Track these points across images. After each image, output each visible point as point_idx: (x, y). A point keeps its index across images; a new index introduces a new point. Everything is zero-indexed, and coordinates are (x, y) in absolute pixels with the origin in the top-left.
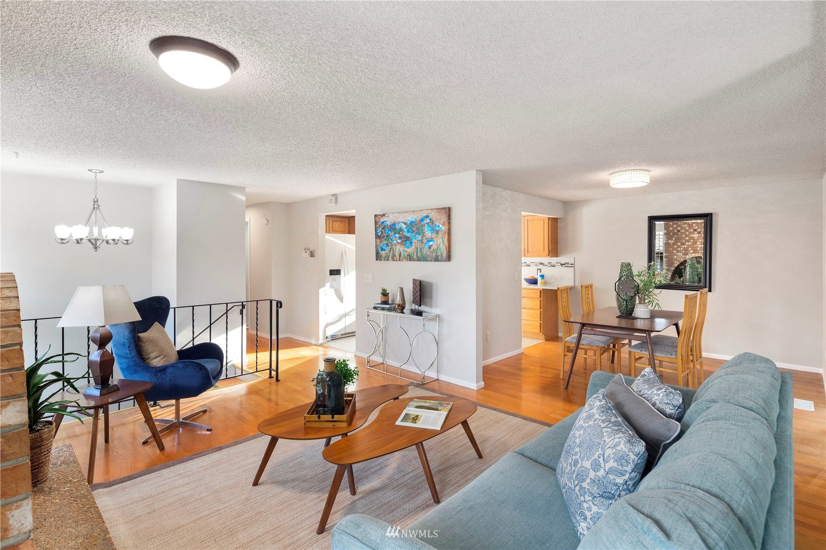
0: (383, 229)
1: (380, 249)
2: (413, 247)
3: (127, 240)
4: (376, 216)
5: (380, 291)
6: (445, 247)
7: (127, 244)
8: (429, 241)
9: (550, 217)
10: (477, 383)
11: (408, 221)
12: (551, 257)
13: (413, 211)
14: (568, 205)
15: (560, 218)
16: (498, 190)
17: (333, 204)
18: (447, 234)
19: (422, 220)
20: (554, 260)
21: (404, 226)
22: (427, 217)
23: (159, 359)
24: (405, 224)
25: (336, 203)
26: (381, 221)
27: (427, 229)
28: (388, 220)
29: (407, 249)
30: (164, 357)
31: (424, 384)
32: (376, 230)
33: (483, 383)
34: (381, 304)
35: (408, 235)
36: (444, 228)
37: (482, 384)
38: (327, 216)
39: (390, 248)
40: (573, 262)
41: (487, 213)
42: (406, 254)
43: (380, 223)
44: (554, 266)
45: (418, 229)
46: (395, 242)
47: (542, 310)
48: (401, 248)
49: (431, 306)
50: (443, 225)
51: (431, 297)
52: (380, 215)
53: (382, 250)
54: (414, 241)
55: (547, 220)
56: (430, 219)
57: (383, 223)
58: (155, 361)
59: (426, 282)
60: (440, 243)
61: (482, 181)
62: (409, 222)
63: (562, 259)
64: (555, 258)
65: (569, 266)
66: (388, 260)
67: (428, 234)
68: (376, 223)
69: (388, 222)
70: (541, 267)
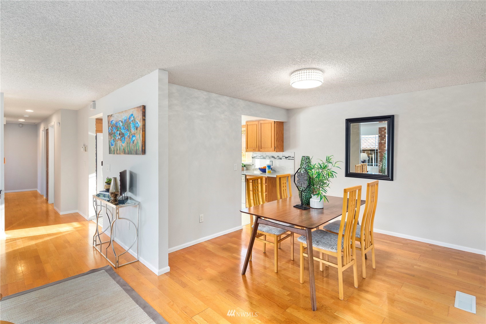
0: (112, 127)
1: (110, 145)
2: (126, 142)
4: (108, 116)
5: (106, 180)
6: (140, 142)
8: (133, 137)
9: (276, 121)
10: (159, 269)
11: (123, 119)
12: (276, 152)
13: (125, 111)
14: (289, 111)
15: (285, 122)
16: (214, 95)
17: (93, 110)
18: (142, 129)
19: (130, 118)
20: (281, 154)
21: (121, 124)
22: (132, 115)
25: (95, 108)
26: (111, 121)
27: (132, 125)
29: (123, 144)
31: (119, 267)
32: (109, 129)
33: (169, 267)
34: (105, 192)
35: (123, 131)
36: (140, 124)
37: (167, 269)
38: (96, 119)
39: (115, 143)
40: (293, 156)
41: (200, 114)
42: (122, 148)
43: (110, 123)
44: (281, 159)
45: (128, 126)
46: (117, 138)
47: (267, 193)
48: (120, 143)
49: (136, 195)
50: (140, 122)
51: (136, 187)
52: (110, 116)
53: (112, 145)
54: (126, 137)
55: (273, 123)
56: (134, 117)
59: (134, 173)
60: (139, 138)
61: (167, 80)
62: (123, 121)
63: (286, 154)
64: (282, 153)
65: (291, 158)
66: (114, 154)
67: (133, 130)
68: (108, 122)
69: (114, 121)
70: (273, 159)
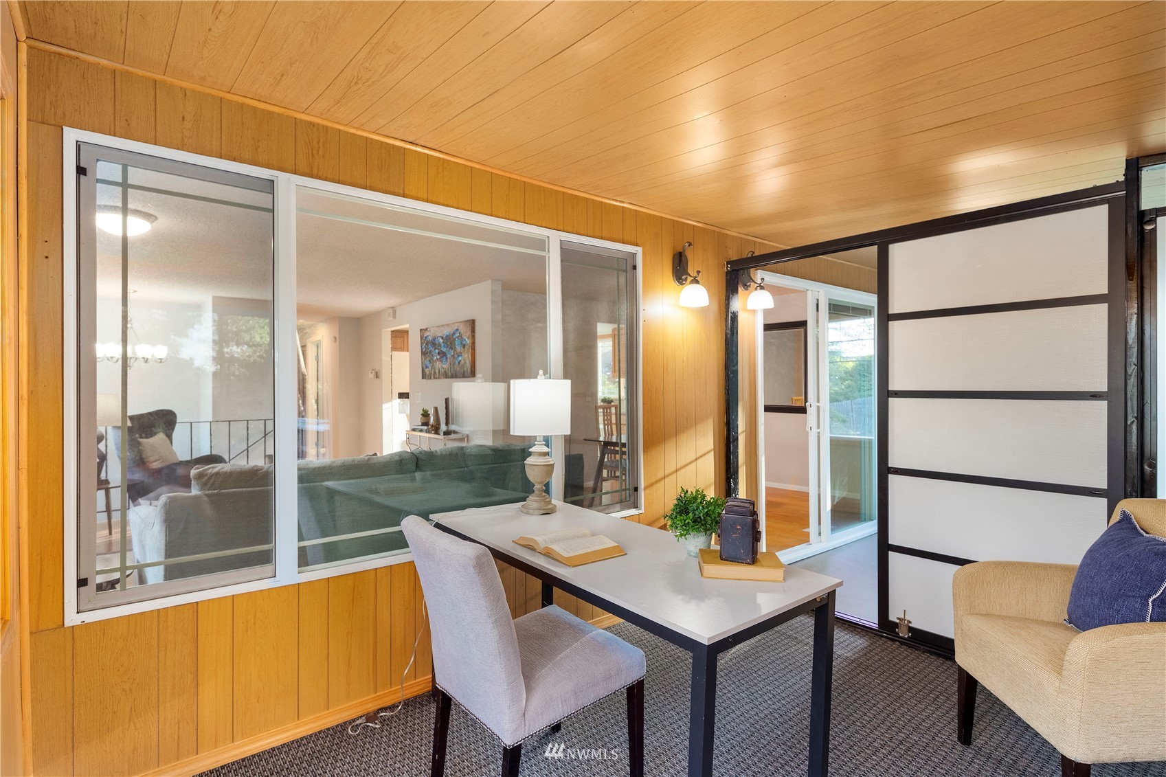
0: (426, 344)
1: (424, 367)
2: (448, 363)
3: (161, 359)
4: (421, 330)
5: (421, 412)
6: (470, 362)
7: (161, 362)
8: (459, 356)
11: (444, 335)
13: (448, 324)
17: (391, 318)
18: (470, 348)
19: (454, 334)
21: (441, 340)
22: (457, 330)
23: (158, 462)
24: (442, 338)
25: (394, 317)
27: (457, 342)
28: (430, 335)
29: (444, 366)
30: (163, 461)
32: (422, 346)
34: (422, 425)
35: (444, 350)
36: (468, 341)
38: (392, 331)
39: (432, 365)
42: (443, 371)
43: (424, 338)
45: (451, 343)
46: (435, 358)
48: (440, 365)
50: (468, 338)
52: (425, 330)
53: (427, 367)
54: (449, 356)
56: (460, 333)
57: (426, 337)
58: (154, 464)
60: (466, 358)
62: (445, 337)
66: (431, 378)
67: (459, 349)
68: (421, 338)
69: (430, 337)
